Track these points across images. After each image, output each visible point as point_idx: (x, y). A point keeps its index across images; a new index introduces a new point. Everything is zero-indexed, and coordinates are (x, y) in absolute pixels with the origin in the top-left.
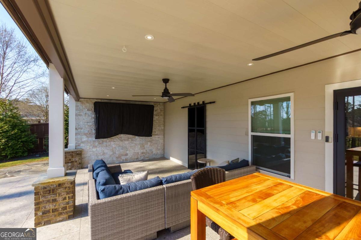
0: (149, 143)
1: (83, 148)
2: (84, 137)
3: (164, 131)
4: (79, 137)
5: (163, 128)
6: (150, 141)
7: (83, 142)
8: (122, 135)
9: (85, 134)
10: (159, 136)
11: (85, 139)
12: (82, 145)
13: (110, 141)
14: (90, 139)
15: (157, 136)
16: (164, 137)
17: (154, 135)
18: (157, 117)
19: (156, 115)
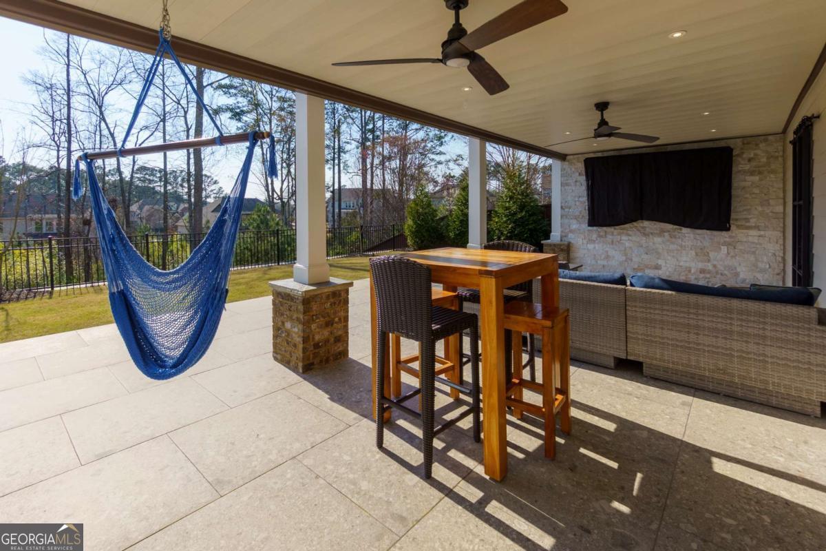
0: (724, 249)
1: (572, 242)
2: (574, 221)
3: (784, 219)
4: (566, 221)
5: (779, 209)
6: (727, 244)
7: (571, 231)
8: (646, 223)
9: (576, 218)
10: (762, 233)
11: (576, 226)
12: (570, 235)
13: (619, 234)
14: (580, 226)
15: (752, 233)
16: (784, 238)
17: (739, 227)
18: (756, 178)
19: (752, 173)
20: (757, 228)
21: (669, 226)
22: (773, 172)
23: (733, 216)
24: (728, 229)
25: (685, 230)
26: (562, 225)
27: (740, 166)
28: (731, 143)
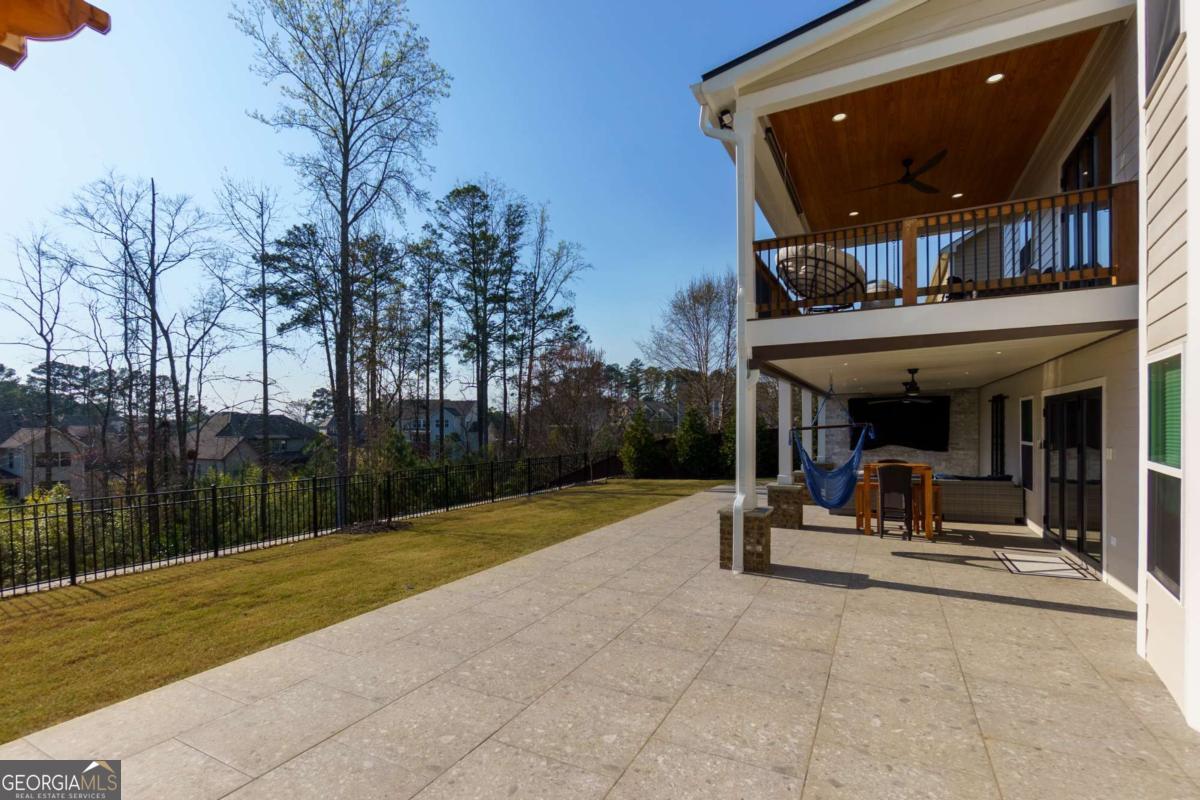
0: (944, 464)
1: (836, 462)
2: (837, 447)
3: (979, 443)
4: (829, 446)
5: (976, 437)
6: (946, 460)
7: (835, 454)
8: (892, 447)
9: (838, 443)
10: (966, 452)
11: (837, 450)
12: (834, 457)
13: (872, 455)
14: (844, 450)
15: (961, 452)
16: (979, 455)
17: (953, 449)
18: (962, 416)
19: (960, 413)
20: (963, 449)
21: (908, 449)
22: (972, 413)
23: (950, 441)
24: (946, 450)
25: (918, 451)
26: (827, 450)
27: (954, 408)
28: (948, 394)
